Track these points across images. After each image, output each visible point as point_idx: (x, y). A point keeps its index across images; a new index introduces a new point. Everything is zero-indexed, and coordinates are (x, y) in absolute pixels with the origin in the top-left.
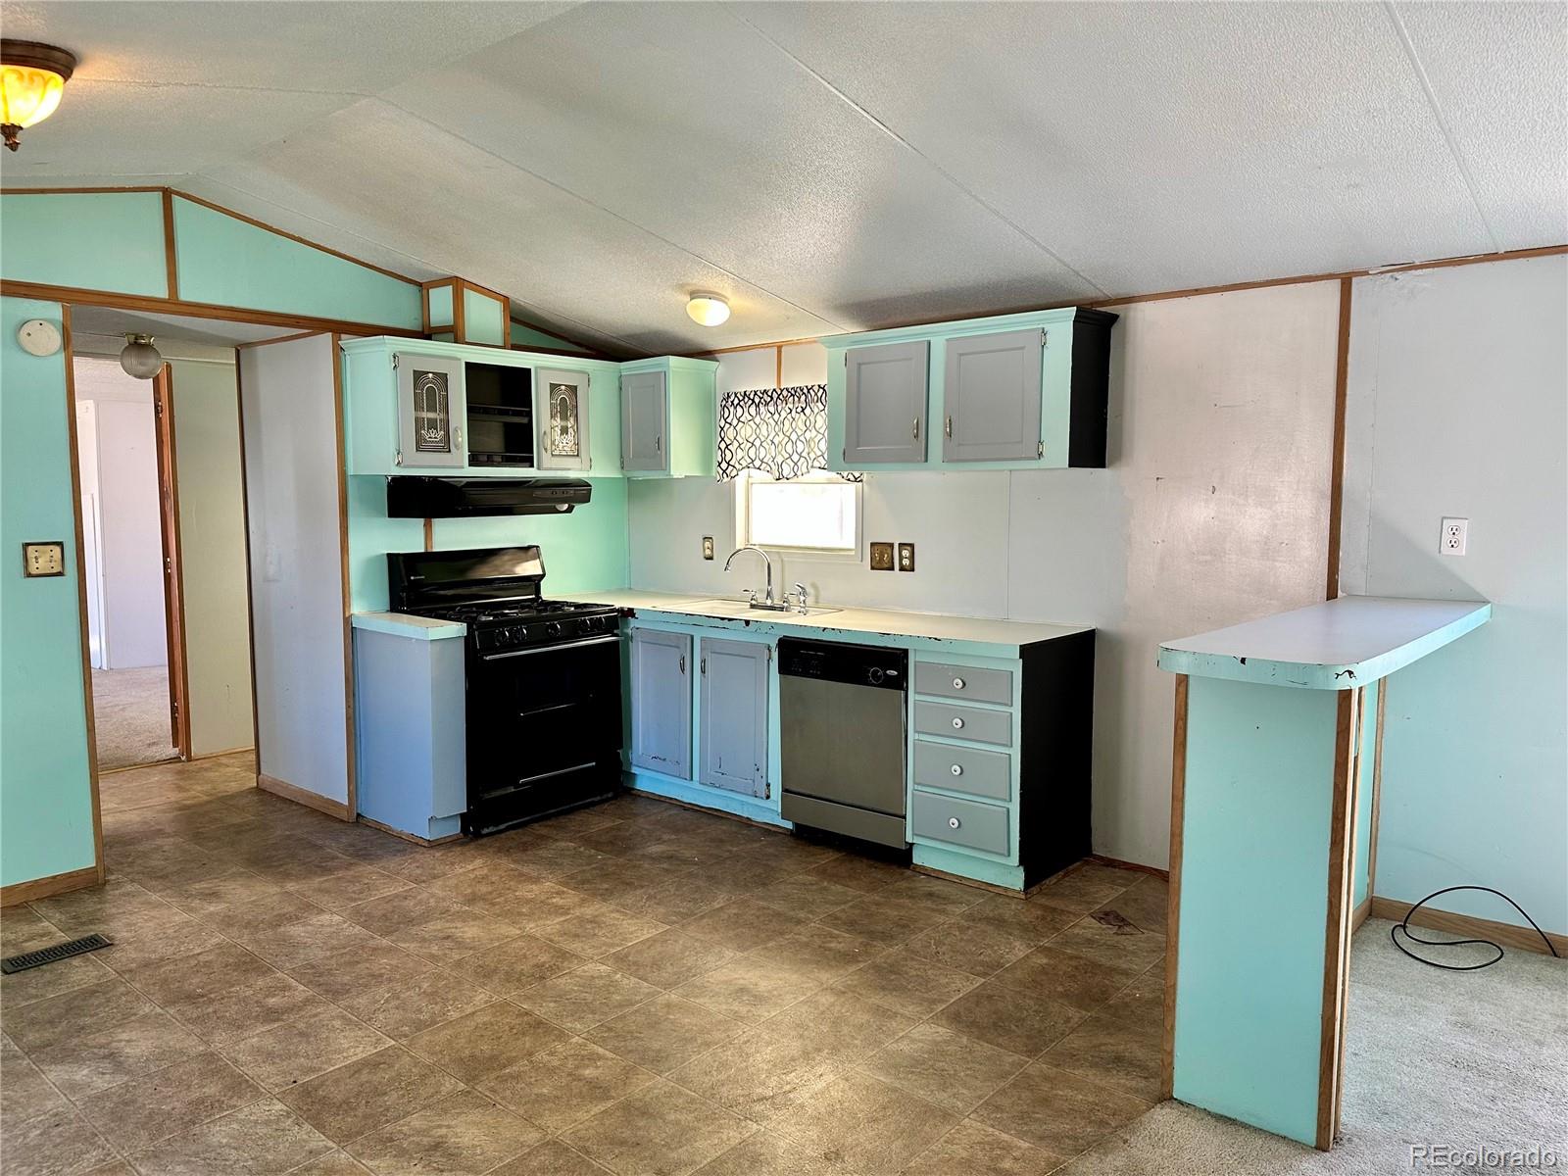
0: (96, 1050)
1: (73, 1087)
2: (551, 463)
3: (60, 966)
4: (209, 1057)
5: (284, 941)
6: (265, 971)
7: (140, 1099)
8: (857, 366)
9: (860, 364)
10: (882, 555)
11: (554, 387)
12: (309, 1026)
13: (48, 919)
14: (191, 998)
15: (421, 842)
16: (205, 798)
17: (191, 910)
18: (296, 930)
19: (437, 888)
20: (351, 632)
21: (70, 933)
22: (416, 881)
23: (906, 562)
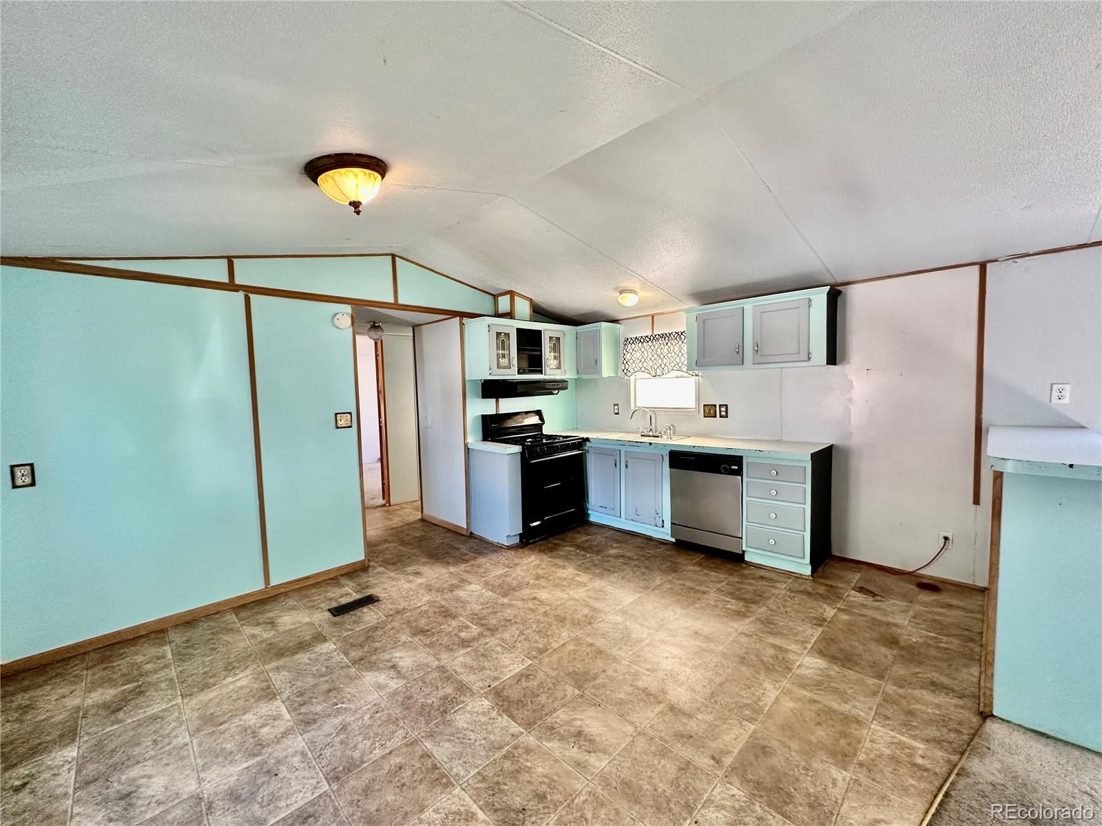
0: (386, 663)
1: (380, 687)
2: (550, 371)
3: (358, 612)
4: (442, 669)
5: (458, 600)
6: (454, 617)
7: (415, 695)
8: (702, 321)
9: (704, 320)
10: (710, 410)
11: (551, 338)
12: (486, 650)
13: (348, 585)
14: (423, 632)
15: (503, 547)
16: (401, 524)
17: (410, 581)
18: (461, 593)
19: (518, 570)
20: (467, 450)
21: (359, 593)
22: (508, 567)
23: (723, 413)
